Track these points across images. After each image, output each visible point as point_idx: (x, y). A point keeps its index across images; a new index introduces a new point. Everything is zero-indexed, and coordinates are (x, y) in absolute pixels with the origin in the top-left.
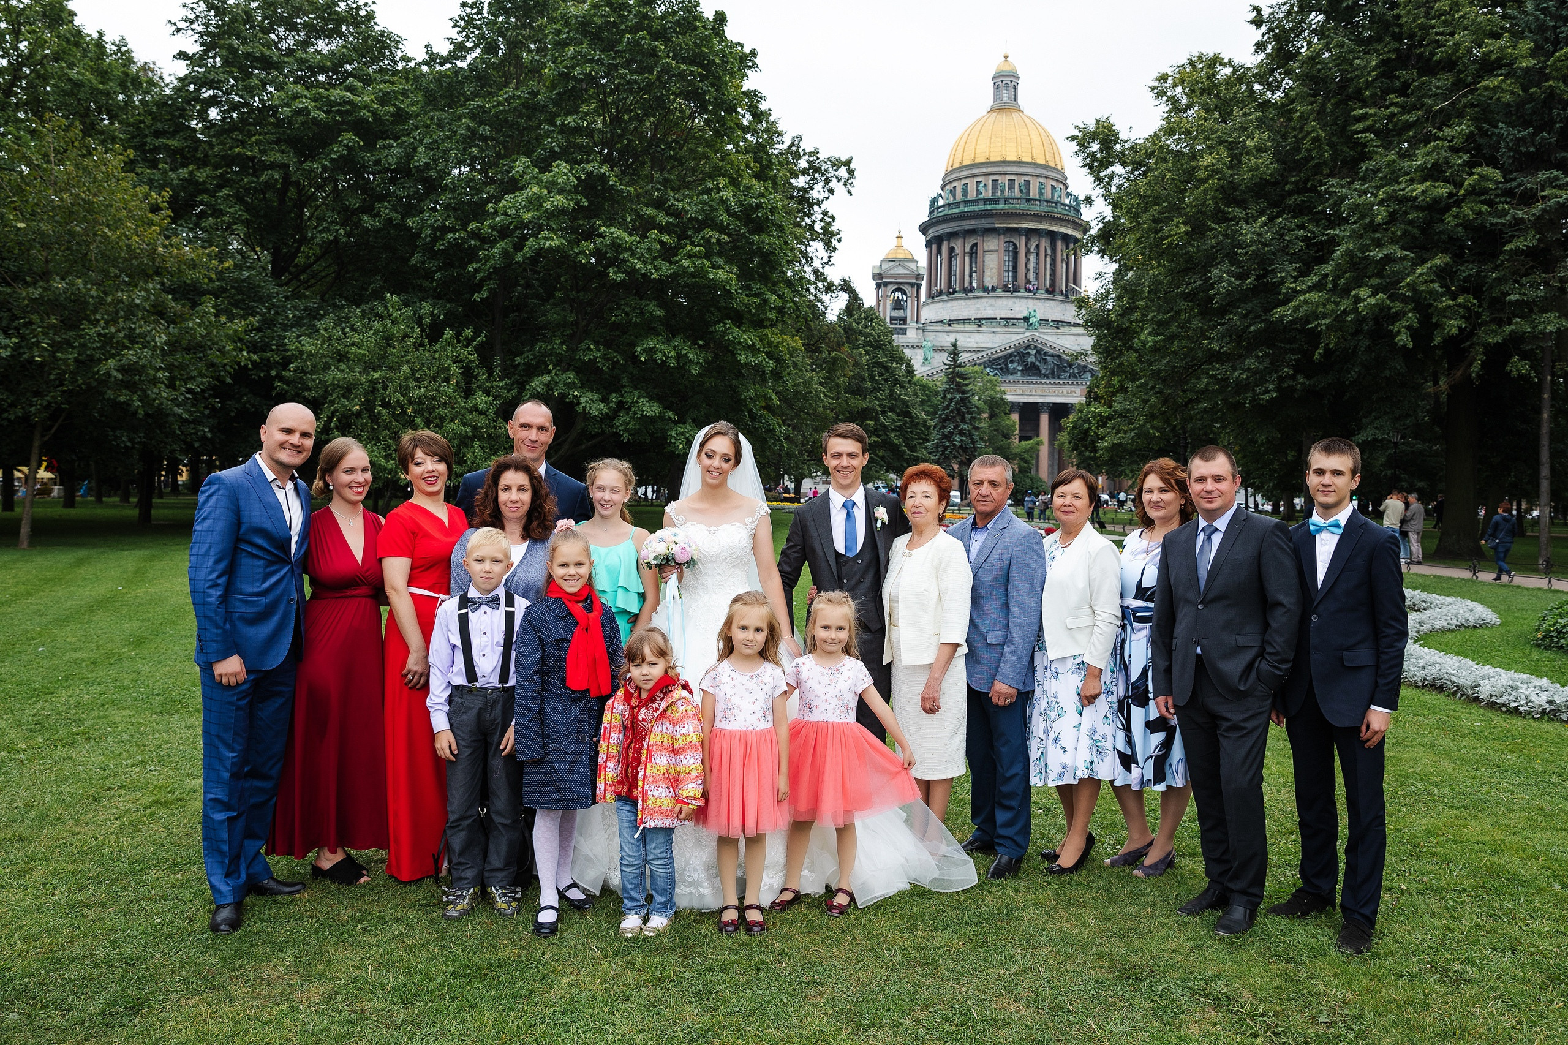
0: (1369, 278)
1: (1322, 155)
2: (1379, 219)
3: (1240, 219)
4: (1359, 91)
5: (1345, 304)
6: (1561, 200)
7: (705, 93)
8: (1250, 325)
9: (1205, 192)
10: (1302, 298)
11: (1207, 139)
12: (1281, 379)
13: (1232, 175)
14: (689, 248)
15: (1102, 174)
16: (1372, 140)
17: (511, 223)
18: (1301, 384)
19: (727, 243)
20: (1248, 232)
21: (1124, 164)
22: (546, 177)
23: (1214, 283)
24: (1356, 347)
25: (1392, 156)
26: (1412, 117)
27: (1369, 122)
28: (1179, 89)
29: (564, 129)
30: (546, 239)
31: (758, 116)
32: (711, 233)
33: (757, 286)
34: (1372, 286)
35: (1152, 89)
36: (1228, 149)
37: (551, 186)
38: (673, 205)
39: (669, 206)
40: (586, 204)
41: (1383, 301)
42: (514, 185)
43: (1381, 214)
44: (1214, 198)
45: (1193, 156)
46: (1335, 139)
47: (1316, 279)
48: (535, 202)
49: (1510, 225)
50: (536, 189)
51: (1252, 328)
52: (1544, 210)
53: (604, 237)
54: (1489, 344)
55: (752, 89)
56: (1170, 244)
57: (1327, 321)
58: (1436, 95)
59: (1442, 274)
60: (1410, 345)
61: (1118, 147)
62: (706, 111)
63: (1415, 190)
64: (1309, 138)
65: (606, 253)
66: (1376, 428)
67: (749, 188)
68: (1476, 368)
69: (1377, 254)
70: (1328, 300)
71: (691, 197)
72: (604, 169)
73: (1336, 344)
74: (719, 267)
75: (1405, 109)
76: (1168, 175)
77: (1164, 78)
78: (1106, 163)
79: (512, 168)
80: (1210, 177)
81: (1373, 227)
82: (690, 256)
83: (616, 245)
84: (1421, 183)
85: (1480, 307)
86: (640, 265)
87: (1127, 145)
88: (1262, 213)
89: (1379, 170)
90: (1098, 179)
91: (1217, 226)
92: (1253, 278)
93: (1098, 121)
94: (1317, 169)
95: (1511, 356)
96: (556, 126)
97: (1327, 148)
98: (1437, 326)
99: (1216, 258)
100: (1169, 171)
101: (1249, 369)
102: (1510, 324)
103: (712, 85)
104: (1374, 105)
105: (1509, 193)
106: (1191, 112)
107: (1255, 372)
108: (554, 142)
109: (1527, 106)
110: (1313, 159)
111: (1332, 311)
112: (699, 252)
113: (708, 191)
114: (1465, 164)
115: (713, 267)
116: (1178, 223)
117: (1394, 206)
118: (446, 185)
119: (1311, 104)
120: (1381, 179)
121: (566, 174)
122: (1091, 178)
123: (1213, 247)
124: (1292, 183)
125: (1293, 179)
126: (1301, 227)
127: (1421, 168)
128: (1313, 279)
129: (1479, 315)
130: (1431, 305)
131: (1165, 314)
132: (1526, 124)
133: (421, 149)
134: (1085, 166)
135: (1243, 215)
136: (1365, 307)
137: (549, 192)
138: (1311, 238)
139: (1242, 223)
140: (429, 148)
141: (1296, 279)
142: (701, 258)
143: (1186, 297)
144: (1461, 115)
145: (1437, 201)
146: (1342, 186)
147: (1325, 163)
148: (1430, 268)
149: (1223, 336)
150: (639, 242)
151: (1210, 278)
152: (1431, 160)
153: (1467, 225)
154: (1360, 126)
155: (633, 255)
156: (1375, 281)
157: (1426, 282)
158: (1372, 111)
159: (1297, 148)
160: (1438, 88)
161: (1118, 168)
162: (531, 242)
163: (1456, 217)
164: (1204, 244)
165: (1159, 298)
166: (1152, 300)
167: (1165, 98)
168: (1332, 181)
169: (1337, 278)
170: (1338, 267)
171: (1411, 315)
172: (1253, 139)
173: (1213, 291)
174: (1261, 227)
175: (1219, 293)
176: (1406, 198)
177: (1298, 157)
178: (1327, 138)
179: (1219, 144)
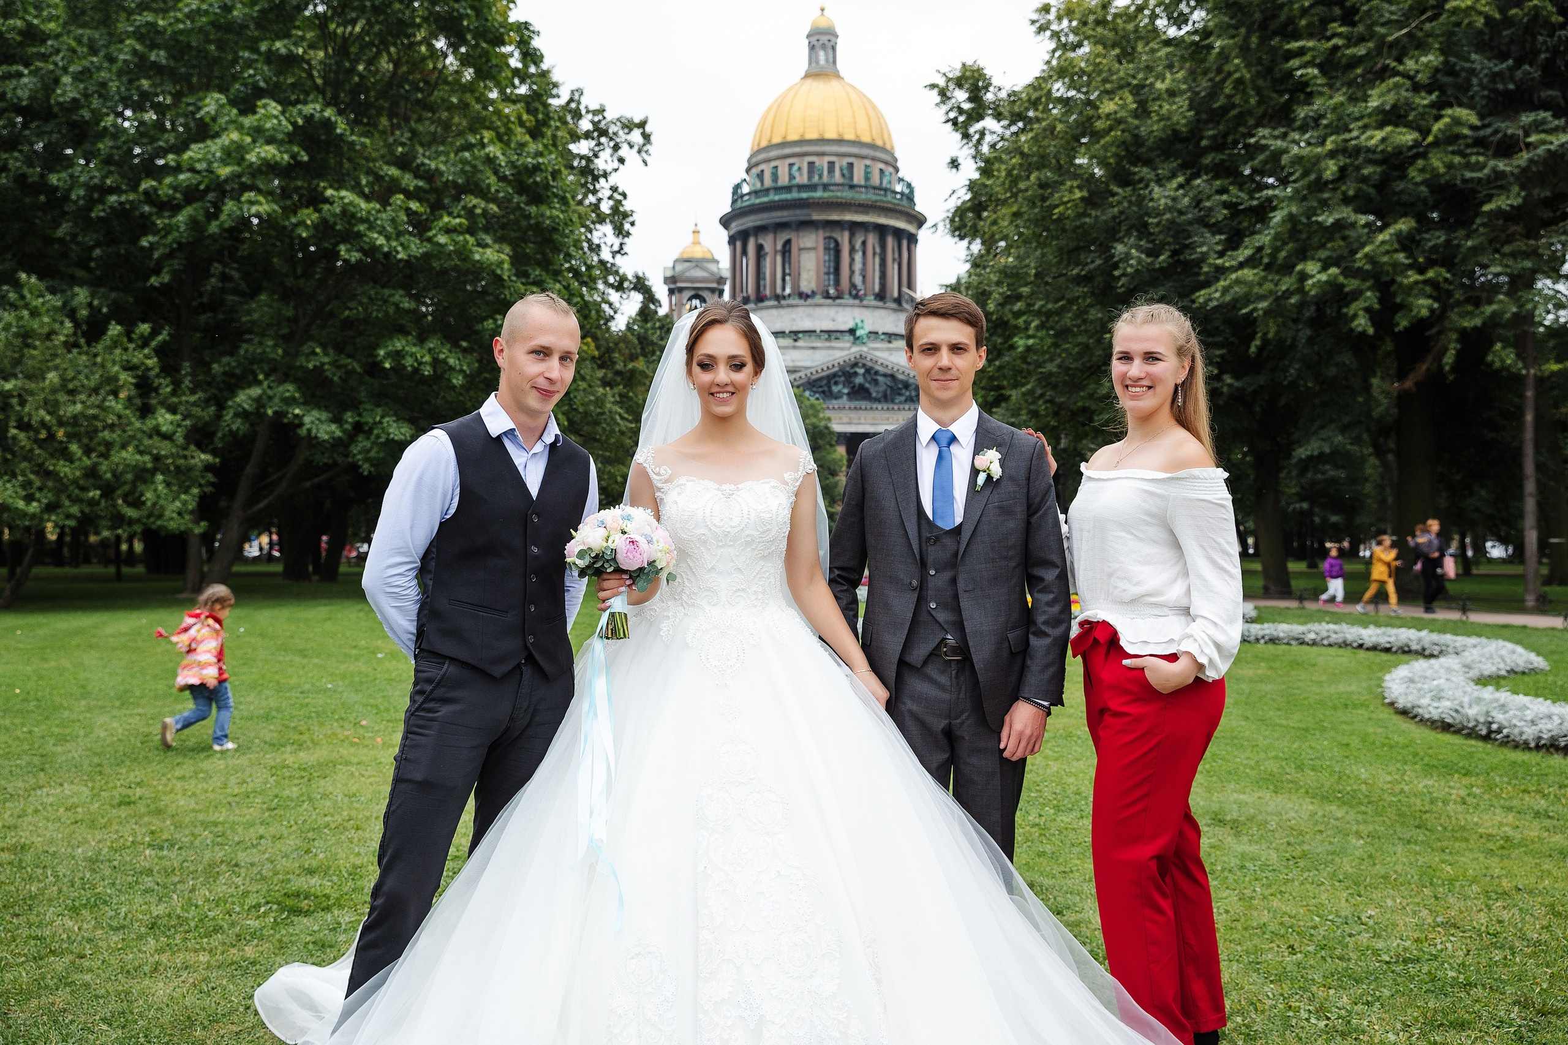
0: (1316, 249)
1: (1247, 102)
2: (1328, 175)
3: (1150, 180)
4: (1291, 21)
6: (1552, 147)
7: (462, 17)
9: (1105, 148)
10: (1234, 276)
11: (1105, 81)
13: (1137, 127)
14: (446, 219)
15: (972, 130)
16: (1315, 77)
17: (200, 183)
18: (1230, 386)
19: (495, 216)
20: (1160, 195)
21: (998, 116)
22: (248, 121)
23: (1121, 260)
24: (1294, 339)
25: (1339, 98)
26: (1361, 51)
27: (1307, 58)
28: (1065, 23)
29: (270, 57)
30: (251, 203)
31: (531, 56)
32: (475, 201)
34: (1319, 260)
35: (1033, 22)
36: (1133, 94)
37: (257, 132)
38: (423, 164)
39: (418, 166)
40: (306, 158)
41: (1336, 276)
42: (203, 131)
43: (1331, 168)
44: (1116, 155)
45: (1089, 103)
46: (1260, 82)
47: (1248, 252)
48: (236, 153)
49: (1489, 180)
50: (235, 136)
52: (1531, 161)
53: (331, 204)
54: (1465, 329)
55: (522, 20)
56: (1061, 214)
57: (1263, 305)
58: (1388, 23)
59: (1406, 243)
60: (1371, 331)
61: (989, 97)
62: (464, 42)
63: (1372, 137)
64: (1231, 80)
65: (335, 224)
66: (1323, 439)
67: (522, 145)
68: (1449, 359)
69: (1327, 219)
70: (1265, 279)
71: (447, 154)
72: (329, 113)
73: (1277, 333)
74: (486, 246)
75: (1351, 42)
76: (1060, 127)
77: (1046, 9)
78: (976, 115)
79: (199, 109)
80: (1111, 129)
81: (1320, 185)
82: (448, 230)
83: (349, 215)
84: (1380, 126)
85: (1451, 283)
86: (381, 241)
87: (1003, 94)
88: (1174, 175)
89: (1322, 116)
90: (966, 136)
91: (1120, 190)
92: (1168, 253)
93: (964, 65)
94: (1240, 119)
95: (1491, 344)
96: (259, 53)
97: (1252, 93)
98: (1401, 307)
99: (1119, 231)
100: (1060, 121)
102: (1490, 302)
103: (472, 7)
104: (1311, 36)
105: (1480, 143)
106: (1081, 51)
108: (259, 74)
109: (1505, 33)
110: (1234, 106)
111: (1271, 292)
112: (460, 224)
113: (469, 147)
114: (1433, 105)
115: (479, 245)
116: (1072, 187)
117: (1343, 160)
118: (105, 128)
119: (1233, 37)
120: (1326, 126)
121: (276, 117)
122: (958, 136)
123: (1114, 218)
124: (1209, 138)
125: (1211, 133)
126: (1222, 191)
127: (1379, 110)
128: (1243, 254)
129: (1449, 294)
130: (1393, 281)
131: (1056, 301)
132: (1503, 56)
133: (66, 79)
134: (947, 121)
135: (1152, 176)
136: (1313, 285)
137: (254, 141)
138: (1237, 204)
139: (1152, 184)
140: (78, 77)
141: (1221, 254)
142: (461, 233)
143: (1079, 280)
144: (1421, 46)
145: (1399, 151)
146: (1276, 138)
147: (1249, 112)
148: (1391, 235)
150: (379, 211)
151: (1113, 256)
152: (1391, 99)
153: (1434, 184)
154: (1295, 63)
155: (371, 228)
156: (1323, 254)
157: (1387, 252)
158: (1310, 44)
159: (1213, 95)
160: (1392, 13)
161: (989, 123)
162: (229, 206)
163: (1422, 170)
164: (1103, 213)
165: (1047, 283)
166: (1039, 287)
167: (1048, 33)
168: (1262, 132)
169: (1276, 250)
170: (1276, 237)
171: (1369, 294)
172: (1163, 81)
173: (1116, 273)
174: (1177, 190)
175: (1123, 275)
176: (1358, 150)
177: (1215, 106)
178: (1253, 81)
179: (1121, 87)
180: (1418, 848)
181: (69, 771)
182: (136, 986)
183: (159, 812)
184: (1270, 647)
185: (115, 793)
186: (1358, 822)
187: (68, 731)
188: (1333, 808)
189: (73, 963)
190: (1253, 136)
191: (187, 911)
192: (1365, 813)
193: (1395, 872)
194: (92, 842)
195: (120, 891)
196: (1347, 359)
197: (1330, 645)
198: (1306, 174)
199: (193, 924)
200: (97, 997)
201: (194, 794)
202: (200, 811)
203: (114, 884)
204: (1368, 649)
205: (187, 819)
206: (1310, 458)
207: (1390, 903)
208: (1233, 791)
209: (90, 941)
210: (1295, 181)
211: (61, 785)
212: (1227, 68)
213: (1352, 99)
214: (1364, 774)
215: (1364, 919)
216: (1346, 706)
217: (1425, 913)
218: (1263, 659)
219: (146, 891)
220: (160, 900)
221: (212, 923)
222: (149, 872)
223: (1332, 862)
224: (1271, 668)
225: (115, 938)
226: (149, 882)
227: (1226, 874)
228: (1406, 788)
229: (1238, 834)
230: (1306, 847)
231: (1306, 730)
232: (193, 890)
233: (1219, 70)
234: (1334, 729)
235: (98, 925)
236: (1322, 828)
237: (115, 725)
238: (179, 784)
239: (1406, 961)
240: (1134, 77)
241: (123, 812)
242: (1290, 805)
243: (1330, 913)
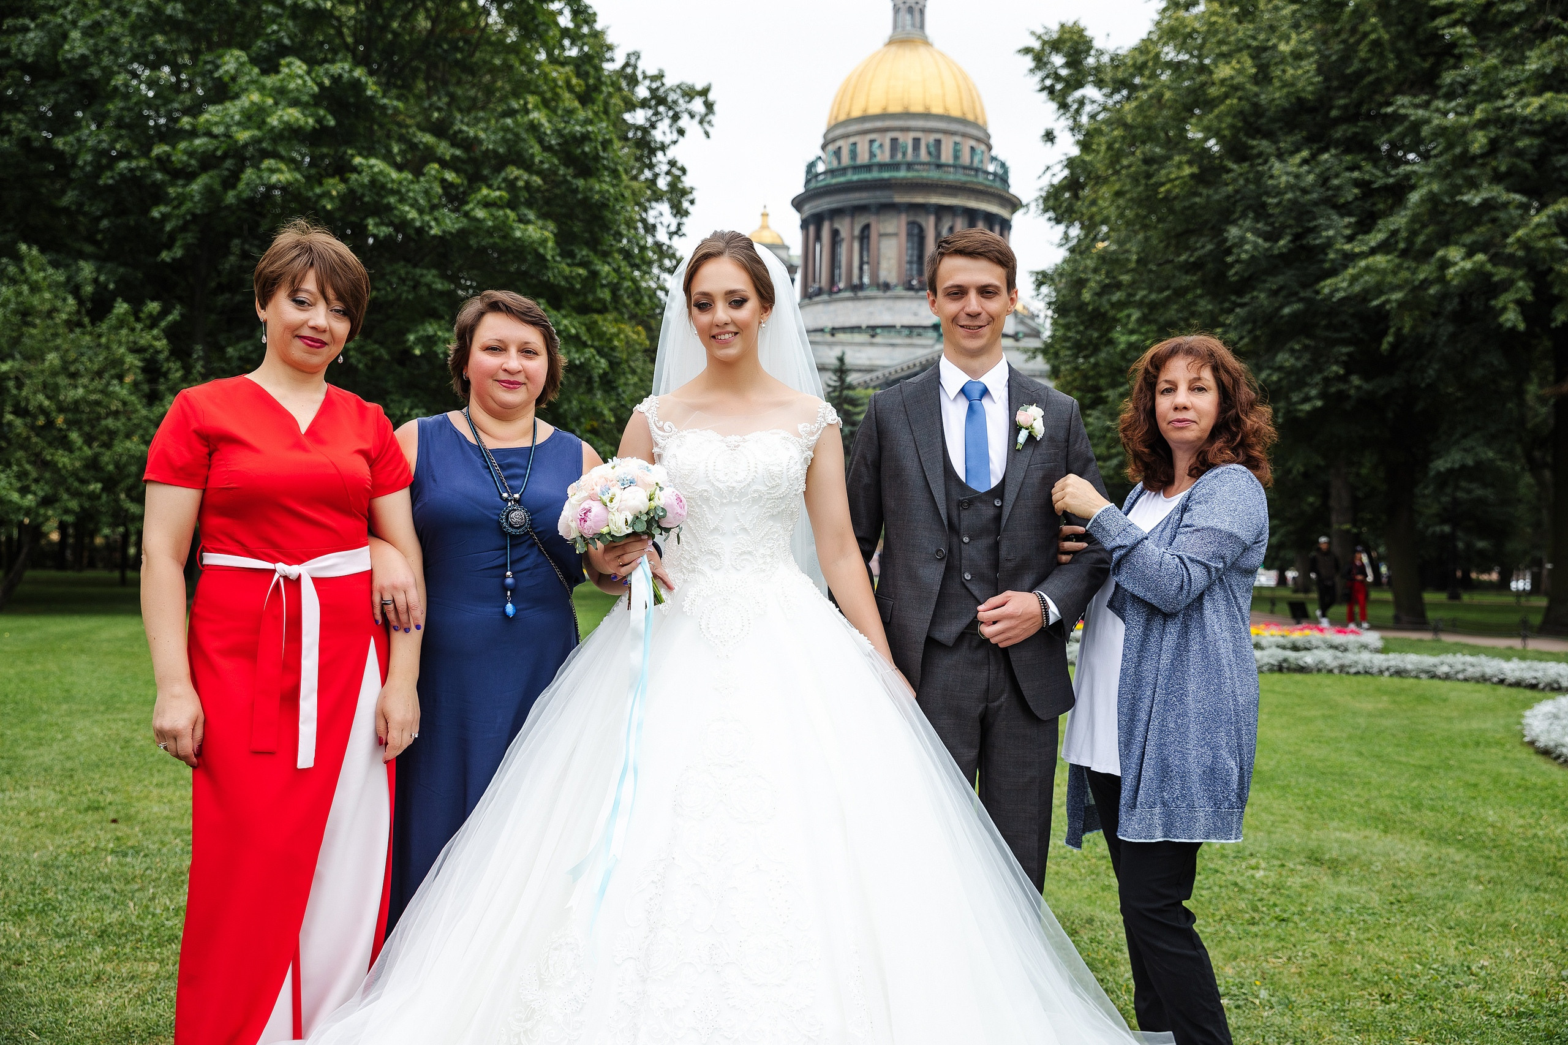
0: (1460, 232)
1: (1385, 67)
2: (1476, 148)
3: (1269, 155)
5: (1425, 272)
8: (1282, 307)
9: (1220, 118)
10: (1363, 263)
11: (1221, 43)
12: (1327, 381)
13: (1256, 95)
14: (485, 191)
15: (1070, 100)
16: (1464, 37)
17: (217, 149)
18: (1358, 388)
19: (538, 189)
20: (1281, 172)
21: (1100, 84)
22: (270, 81)
23: (1234, 245)
24: (1434, 336)
25: (1492, 60)
27: (1456, 15)
30: (272, 171)
31: (583, 15)
32: (517, 173)
33: (583, 252)
34: (1464, 245)
36: (1252, 57)
37: (281, 93)
38: (461, 131)
39: (456, 133)
40: (332, 123)
41: (1482, 264)
42: (222, 92)
43: (1479, 141)
44: (1232, 127)
45: (1202, 69)
46: (1401, 44)
47: (1381, 236)
48: (254, 117)
50: (255, 97)
51: (1287, 311)
53: (359, 173)
56: (1168, 191)
57: (1397, 296)
60: (1522, 326)
61: (1091, 61)
63: (1528, 105)
64: (1366, 42)
65: (363, 195)
66: (1465, 450)
67: (571, 112)
69: (1474, 198)
70: (1399, 267)
71: (488, 121)
72: (358, 73)
73: (1413, 328)
74: (528, 222)
76: (1168, 95)
78: (1075, 82)
79: (217, 67)
80: (1226, 96)
81: (1466, 160)
82: (487, 204)
83: (377, 185)
84: (1539, 93)
86: (413, 214)
87: (1105, 59)
88: (1298, 150)
89: (1472, 81)
90: (1064, 106)
91: (1235, 167)
92: (1289, 238)
93: (1062, 26)
94: (1377, 86)
97: (1392, 56)
98: (1559, 299)
99: (1234, 212)
100: (1169, 88)
101: (1280, 368)
106: (1196, 10)
107: (1290, 372)
108: (283, 30)
110: (1370, 71)
111: (1406, 281)
112: (500, 198)
113: (511, 113)
115: (520, 221)
116: (1180, 162)
117: (1493, 132)
118: (116, 88)
120: (1476, 93)
121: (301, 77)
122: (1054, 106)
123: (1228, 197)
124: (1340, 107)
125: (1342, 102)
126: (1351, 168)
127: (1539, 74)
128: (1376, 238)
130: (1551, 270)
131: (1161, 290)
133: (75, 34)
134: (1042, 89)
135: (1272, 150)
136: (1456, 274)
137: (276, 104)
138: (1370, 182)
139: (1273, 159)
140: (88, 32)
141: (1350, 239)
142: (501, 207)
143: (1189, 268)
146: (1417, 106)
147: (1387, 79)
148: (1549, 217)
149: (1244, 322)
150: (412, 182)
151: (1226, 240)
152: (1552, 61)
154: (1442, 21)
155: (402, 200)
156: (1468, 239)
157: (1544, 237)
159: (1346, 58)
161: (1090, 91)
162: (249, 174)
164: (1216, 192)
165: (1151, 271)
166: (1141, 274)
168: (1402, 100)
169: (1414, 233)
170: (1414, 219)
171: (1521, 284)
172: (1288, 42)
173: (1229, 259)
174: (1301, 165)
175: (1238, 261)
176: (1513, 119)
177: (1348, 71)
178: (1393, 42)
179: (1240, 50)
180: (1547, 897)
181: (37, 775)
182: (73, 996)
183: (129, 818)
184: (1396, 680)
185: (84, 799)
186: (1479, 867)
187: (42, 734)
188: (1451, 850)
189: (8, 969)
190: (1389, 104)
191: (142, 920)
192: (1489, 858)
193: (1517, 920)
194: (50, 846)
195: (72, 897)
196: (1496, 359)
197: (1466, 680)
198: (1450, 146)
199: (146, 933)
200: (29, 1005)
201: (170, 802)
202: (174, 819)
203: (66, 890)
204: (1511, 685)
205: (159, 826)
206: (1450, 471)
207: (1507, 953)
208: (1336, 829)
209: (30, 947)
210: (1436, 156)
211: (27, 788)
212: (1364, 28)
213: (1507, 62)
214: (1491, 815)
215: (1474, 968)
216: (1478, 744)
217: (1548, 966)
218: (1386, 693)
219: (100, 898)
220: (115, 907)
221: (168, 933)
222: (106, 879)
223: (1443, 907)
224: (1395, 702)
225: (58, 946)
226: (105, 889)
227: (1317, 916)
228: (1540, 833)
229: (1336, 874)
230: (1414, 891)
231: (1429, 768)
232: (153, 899)
233: (1354, 30)
234: (1461, 768)
235: (43, 932)
236: (1436, 871)
237: (96, 730)
238: (155, 792)
239: (1519, 1015)
240: (1254, 38)
241: (90, 817)
242: (1401, 846)
243: (1435, 961)
